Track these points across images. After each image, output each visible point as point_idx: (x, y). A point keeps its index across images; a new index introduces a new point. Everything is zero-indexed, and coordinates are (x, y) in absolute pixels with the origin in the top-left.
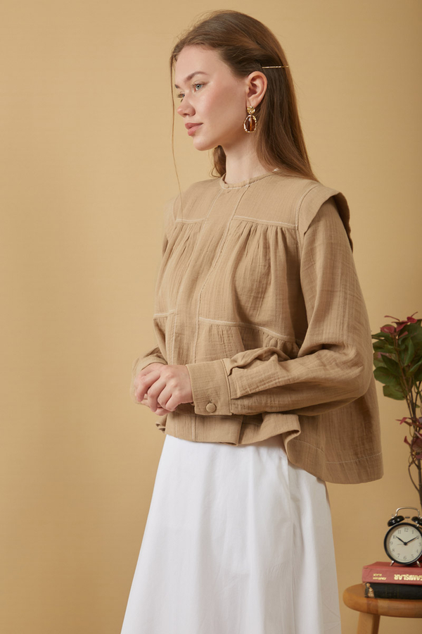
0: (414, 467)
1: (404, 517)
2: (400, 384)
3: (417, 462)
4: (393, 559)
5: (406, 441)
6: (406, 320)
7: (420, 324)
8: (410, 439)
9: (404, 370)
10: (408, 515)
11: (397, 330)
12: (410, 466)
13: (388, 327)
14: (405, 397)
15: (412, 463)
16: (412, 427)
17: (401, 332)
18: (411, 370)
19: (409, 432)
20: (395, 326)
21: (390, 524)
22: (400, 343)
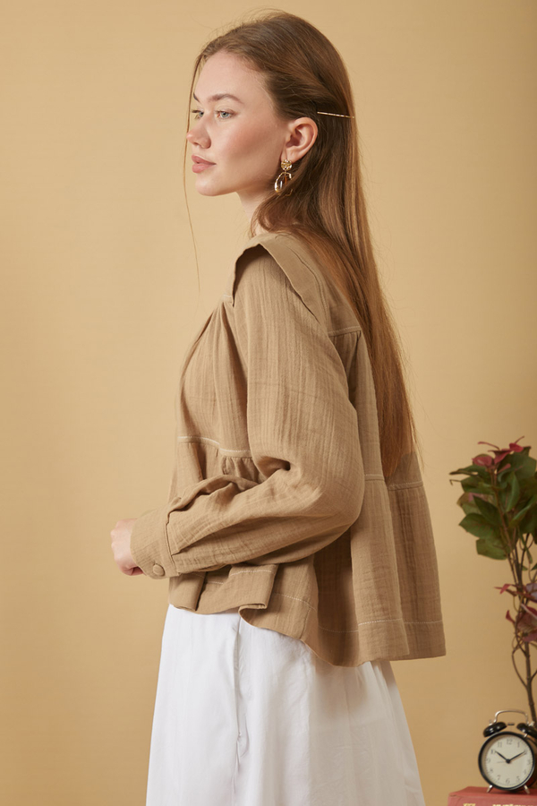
0: (519, 655)
1: (506, 723)
2: (499, 537)
3: (523, 647)
4: (490, 783)
5: (508, 616)
6: (508, 447)
7: (527, 453)
8: (514, 615)
9: (505, 517)
10: (512, 721)
11: (496, 462)
12: (514, 652)
13: (483, 457)
14: (507, 556)
15: (516, 648)
16: (517, 598)
17: (501, 465)
18: (516, 517)
19: (512, 604)
20: (493, 456)
21: (487, 733)
22: (500, 479)
